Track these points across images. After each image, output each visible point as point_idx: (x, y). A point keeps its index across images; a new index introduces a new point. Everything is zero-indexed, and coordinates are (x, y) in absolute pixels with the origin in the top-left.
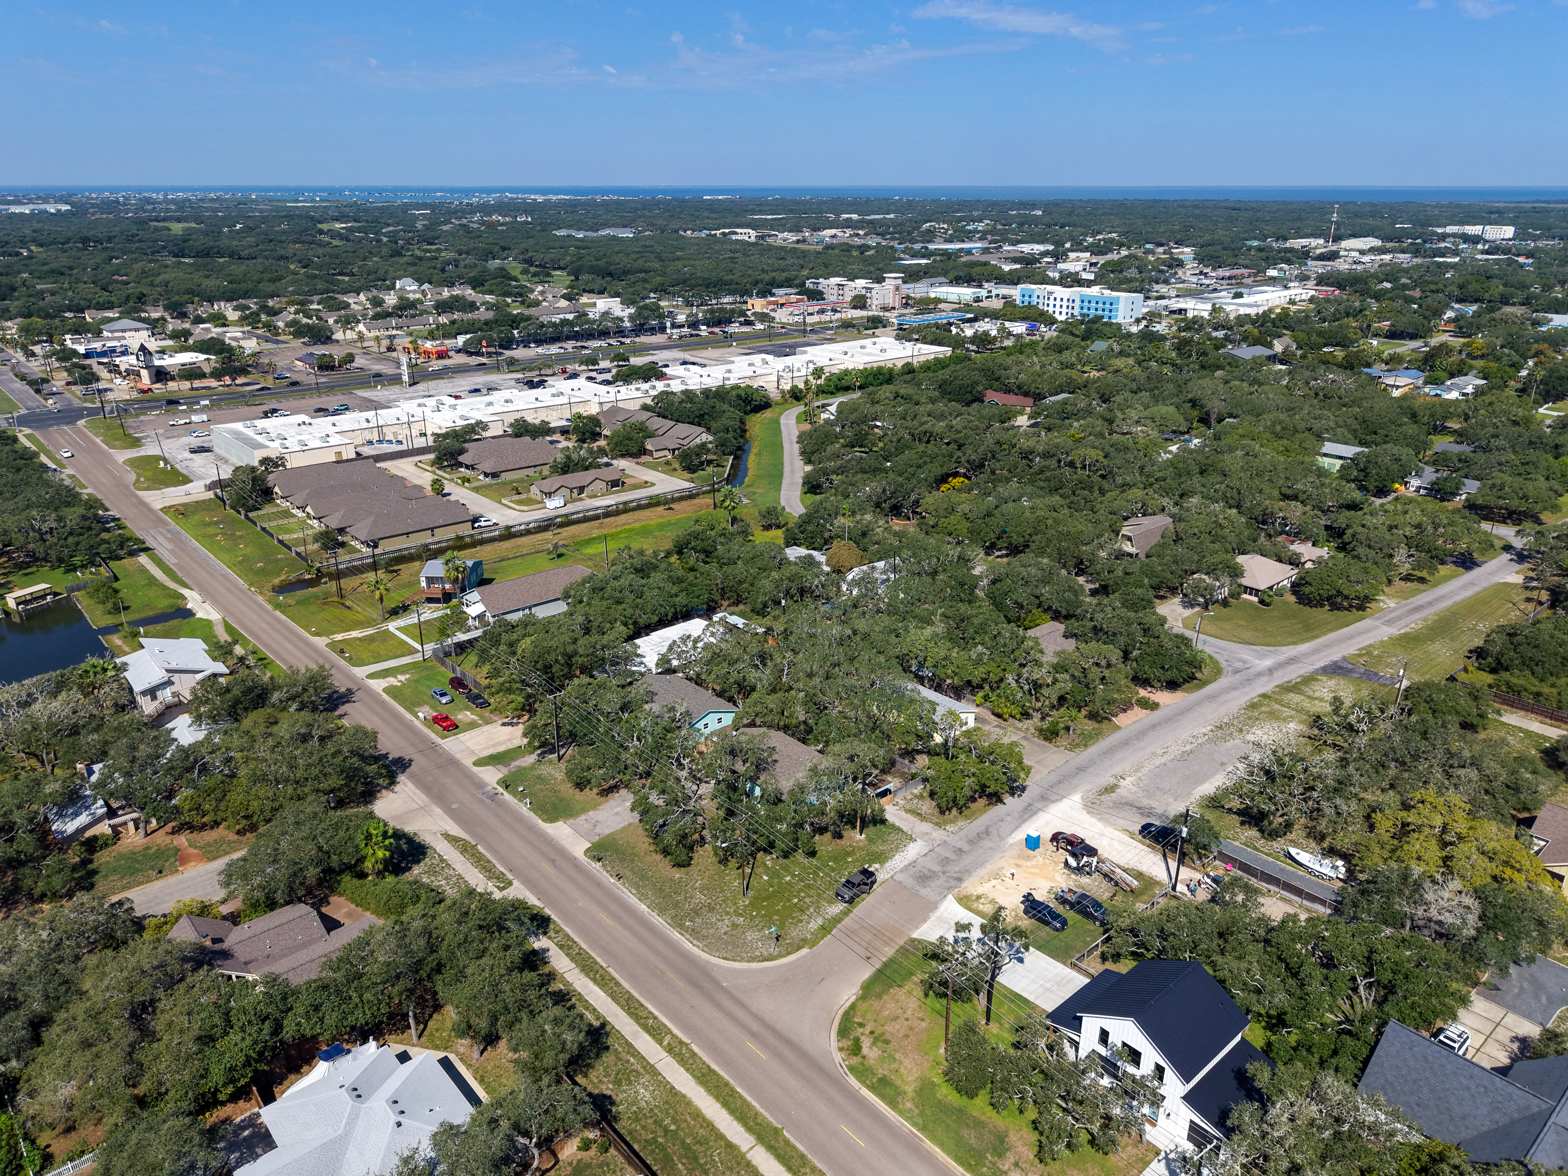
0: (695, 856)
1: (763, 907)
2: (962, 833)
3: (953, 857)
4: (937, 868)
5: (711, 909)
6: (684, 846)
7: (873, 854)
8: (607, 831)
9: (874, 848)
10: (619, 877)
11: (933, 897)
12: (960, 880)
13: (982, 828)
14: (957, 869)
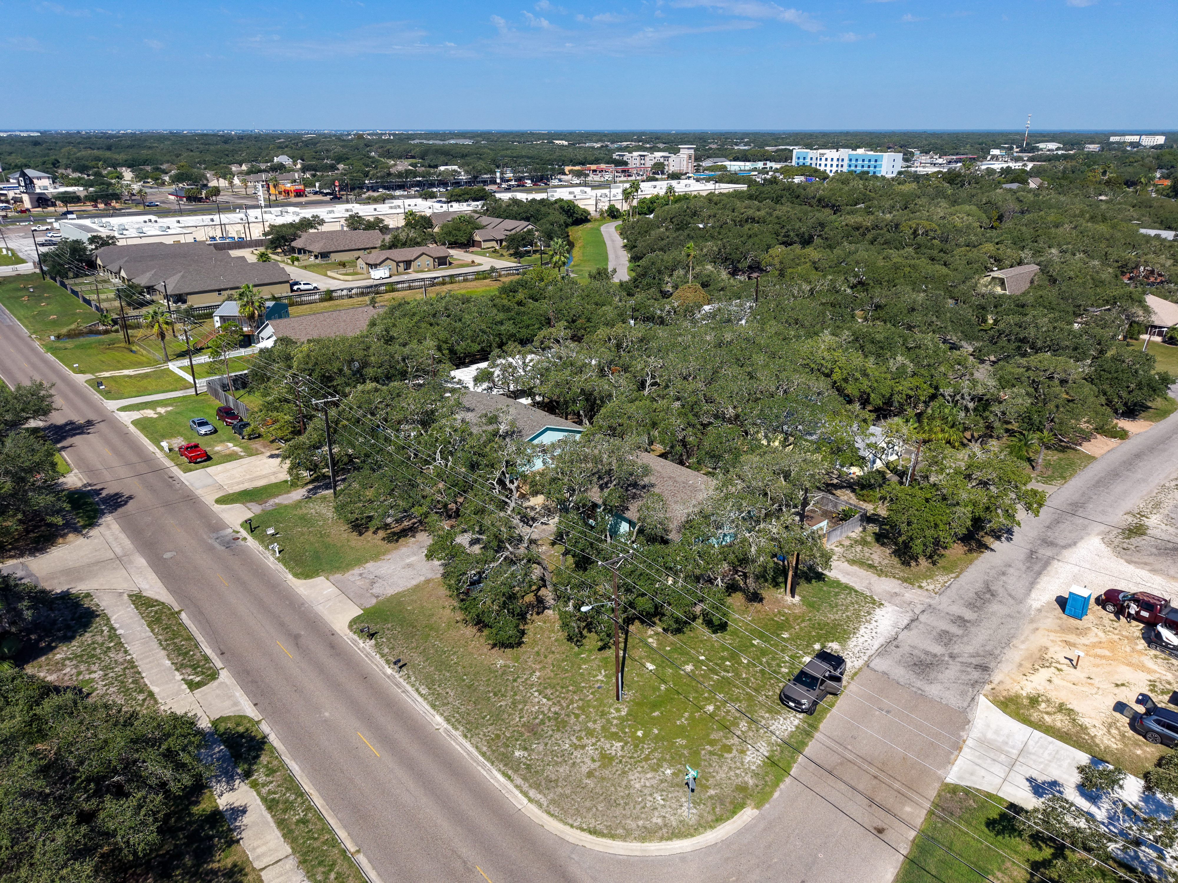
0: (530, 628)
1: (654, 722)
2: (952, 592)
3: (954, 629)
4: (938, 649)
5: (560, 724)
6: (512, 613)
7: (821, 626)
8: (391, 591)
9: (819, 617)
10: (400, 665)
11: (953, 700)
12: (984, 668)
13: (979, 586)
14: (970, 649)
